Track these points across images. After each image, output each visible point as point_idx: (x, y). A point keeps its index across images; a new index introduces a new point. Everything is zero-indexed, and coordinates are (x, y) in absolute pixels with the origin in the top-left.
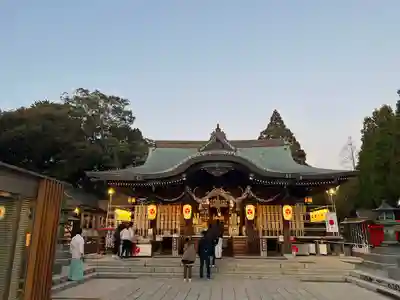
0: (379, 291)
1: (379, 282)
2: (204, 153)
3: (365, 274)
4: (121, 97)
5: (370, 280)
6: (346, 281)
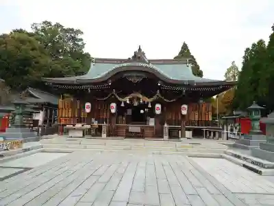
0: (244, 166)
1: (245, 159)
3: (235, 153)
5: (239, 157)
6: (221, 157)
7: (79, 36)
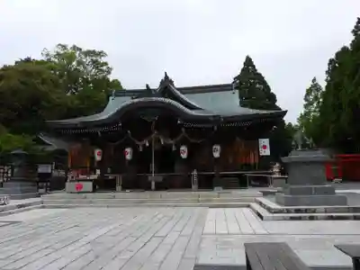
2: (136, 100)
4: (97, 50)
7: (103, 60)
